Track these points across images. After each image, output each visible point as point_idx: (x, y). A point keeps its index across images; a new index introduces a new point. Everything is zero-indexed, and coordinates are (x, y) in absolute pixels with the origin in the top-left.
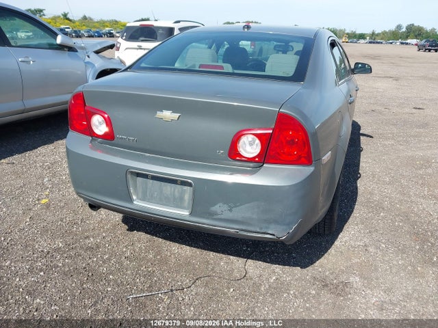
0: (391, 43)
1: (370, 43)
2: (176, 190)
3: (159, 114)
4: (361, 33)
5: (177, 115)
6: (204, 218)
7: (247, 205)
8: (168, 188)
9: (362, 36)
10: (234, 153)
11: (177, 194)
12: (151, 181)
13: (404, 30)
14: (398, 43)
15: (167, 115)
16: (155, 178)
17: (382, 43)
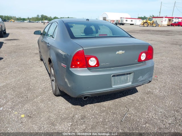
0: (38, 22)
1: (29, 22)
2: (125, 77)
3: (117, 53)
4: (23, 18)
5: (124, 52)
6: (135, 83)
7: (147, 74)
8: (123, 77)
9: (24, 20)
10: (140, 60)
11: (126, 78)
12: (116, 77)
13: (40, 17)
14: (41, 22)
15: (121, 52)
16: (118, 75)
17: (34, 22)
